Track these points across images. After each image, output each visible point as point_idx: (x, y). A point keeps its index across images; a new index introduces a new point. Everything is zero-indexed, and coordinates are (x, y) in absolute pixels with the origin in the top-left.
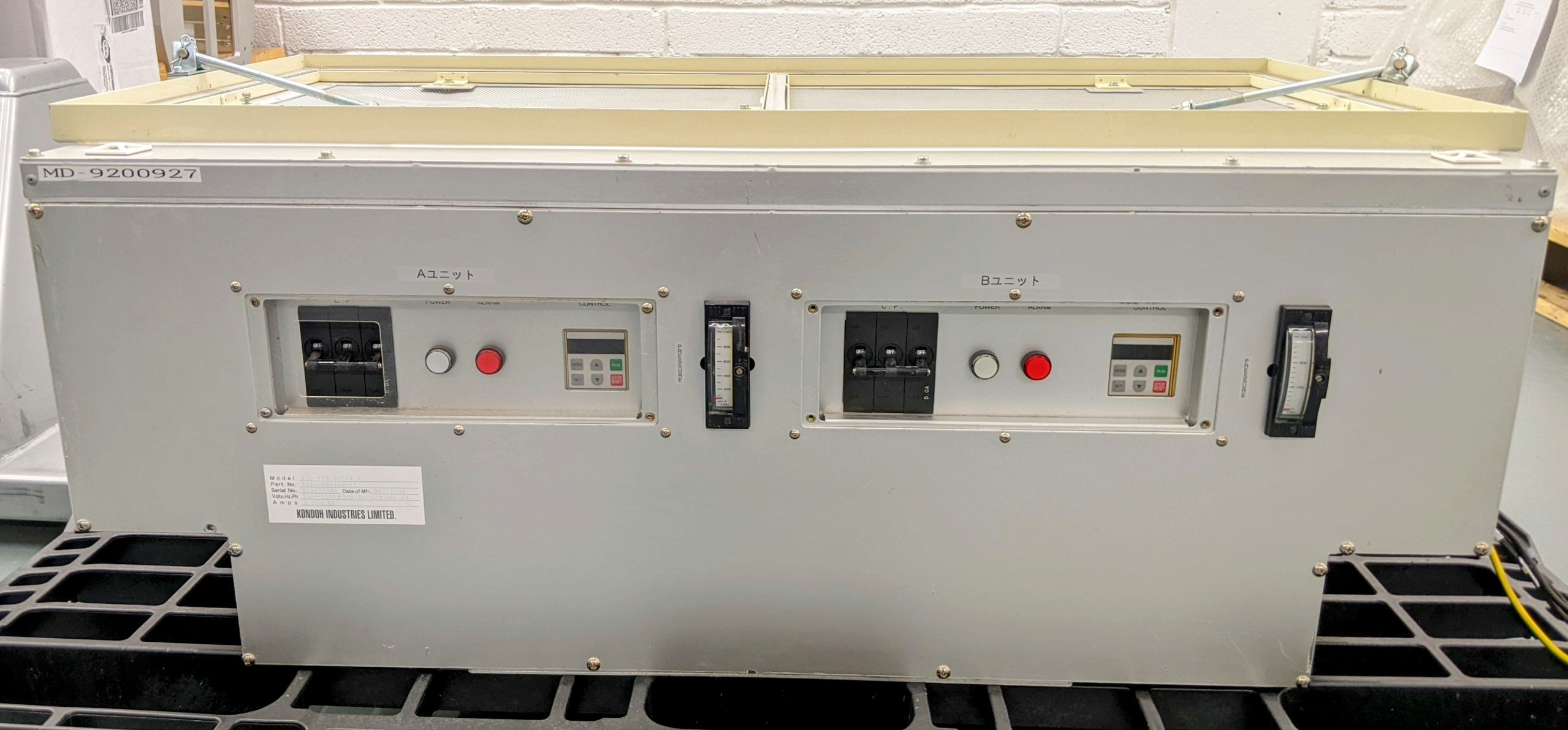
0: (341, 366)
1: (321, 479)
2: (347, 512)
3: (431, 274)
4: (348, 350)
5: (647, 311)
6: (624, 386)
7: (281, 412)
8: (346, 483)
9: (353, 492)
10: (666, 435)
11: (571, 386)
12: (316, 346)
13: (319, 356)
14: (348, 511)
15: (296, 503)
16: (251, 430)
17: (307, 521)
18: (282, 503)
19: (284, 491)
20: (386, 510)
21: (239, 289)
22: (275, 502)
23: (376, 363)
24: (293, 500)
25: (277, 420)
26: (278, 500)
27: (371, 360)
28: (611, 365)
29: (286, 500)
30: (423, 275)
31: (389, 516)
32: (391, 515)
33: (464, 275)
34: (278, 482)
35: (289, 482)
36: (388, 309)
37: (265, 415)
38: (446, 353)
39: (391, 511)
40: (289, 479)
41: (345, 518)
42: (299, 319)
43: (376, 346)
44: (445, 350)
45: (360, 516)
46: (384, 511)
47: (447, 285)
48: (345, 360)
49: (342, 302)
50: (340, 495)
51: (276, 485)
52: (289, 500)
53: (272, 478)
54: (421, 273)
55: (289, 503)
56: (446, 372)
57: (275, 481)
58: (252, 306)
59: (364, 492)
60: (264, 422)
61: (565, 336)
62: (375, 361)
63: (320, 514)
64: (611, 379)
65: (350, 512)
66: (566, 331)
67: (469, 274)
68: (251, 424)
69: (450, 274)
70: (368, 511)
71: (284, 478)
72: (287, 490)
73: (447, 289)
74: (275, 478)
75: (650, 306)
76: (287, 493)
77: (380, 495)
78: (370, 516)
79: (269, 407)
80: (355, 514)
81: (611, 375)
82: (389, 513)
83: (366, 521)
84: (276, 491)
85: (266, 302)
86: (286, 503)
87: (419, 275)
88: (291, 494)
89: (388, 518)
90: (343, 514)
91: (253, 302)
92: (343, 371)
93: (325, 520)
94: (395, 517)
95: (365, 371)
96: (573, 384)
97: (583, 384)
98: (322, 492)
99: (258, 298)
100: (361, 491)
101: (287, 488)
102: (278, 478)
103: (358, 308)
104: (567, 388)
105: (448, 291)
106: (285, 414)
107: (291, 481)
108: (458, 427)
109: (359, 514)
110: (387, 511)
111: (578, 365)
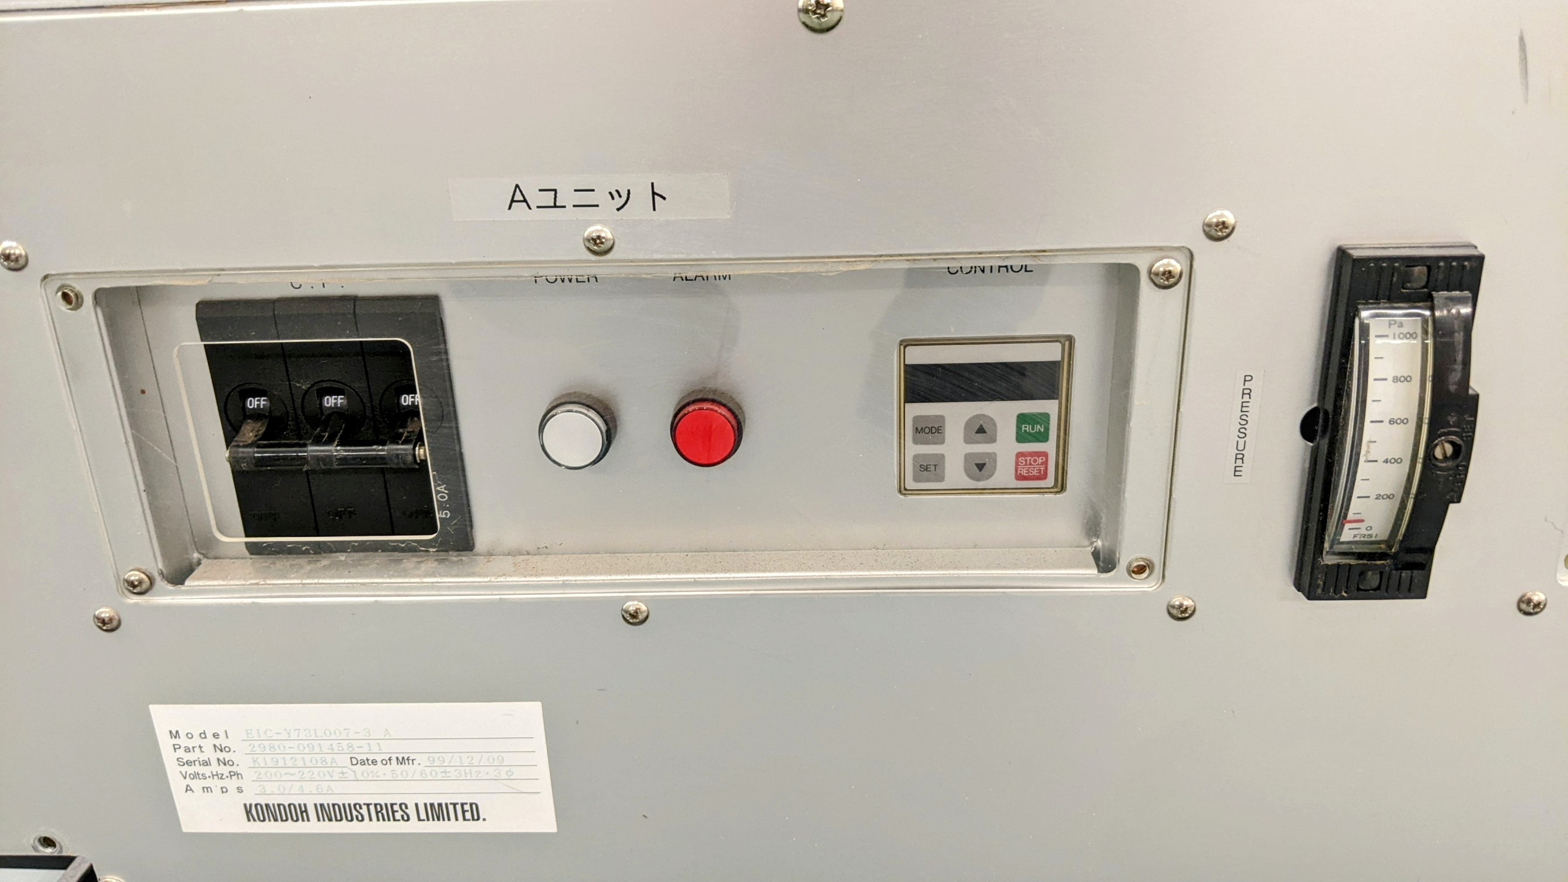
0: (318, 459)
1: (294, 736)
2: (365, 808)
3: (548, 199)
4: (336, 412)
5: (1166, 281)
6: (1050, 481)
7: (179, 576)
8: (356, 744)
9: (374, 762)
10: (1181, 614)
11: (910, 484)
12: (253, 403)
13: (263, 430)
14: (368, 805)
15: (240, 790)
16: (108, 625)
17: (271, 827)
18: (207, 789)
19: (206, 763)
20: (460, 801)
21: (22, 262)
22: (188, 789)
23: (411, 447)
24: (232, 784)
25: (166, 597)
26: (197, 785)
27: (395, 439)
28: (1019, 428)
29: (215, 784)
30: (525, 201)
31: (468, 815)
32: (473, 812)
33: (641, 197)
34: (190, 744)
35: (217, 742)
36: (433, 302)
37: (133, 587)
38: (592, 414)
39: (471, 805)
40: (216, 736)
41: (363, 820)
42: (203, 336)
43: (406, 400)
44: (589, 407)
45: (398, 816)
46: (455, 805)
47: (592, 231)
48: (329, 442)
49: (311, 286)
50: (345, 770)
51: (187, 750)
52: (221, 783)
53: (175, 735)
54: (518, 197)
55: (224, 790)
56: (594, 462)
57: (183, 742)
58: (63, 307)
59: (401, 761)
60: (136, 604)
61: (902, 355)
62: (405, 442)
63: (300, 813)
64: (1017, 464)
65: (372, 808)
66: (906, 344)
67: (654, 193)
68: (105, 613)
69: (600, 197)
70: (416, 805)
71: (203, 735)
72: (214, 762)
73: (597, 240)
74: (182, 734)
75: (1176, 266)
76: (215, 768)
77: (443, 769)
78: (423, 816)
79: (143, 568)
80: (385, 812)
81: (1019, 455)
82: (467, 807)
83: (414, 826)
84: (189, 763)
85: (101, 296)
86: (217, 791)
87: (513, 201)
88: (225, 770)
89: (465, 819)
90: (355, 813)
91: (66, 297)
92: (327, 469)
93: (314, 826)
94: (482, 817)
95: (381, 468)
96: (916, 479)
97: (941, 479)
98: (301, 764)
99: (78, 287)
100: (394, 761)
101: (213, 756)
102: (189, 736)
103: (354, 299)
104: (903, 490)
105: (598, 247)
106: (188, 582)
107: (222, 741)
108: (631, 606)
109: (393, 812)
110: (462, 805)
111: (929, 431)
